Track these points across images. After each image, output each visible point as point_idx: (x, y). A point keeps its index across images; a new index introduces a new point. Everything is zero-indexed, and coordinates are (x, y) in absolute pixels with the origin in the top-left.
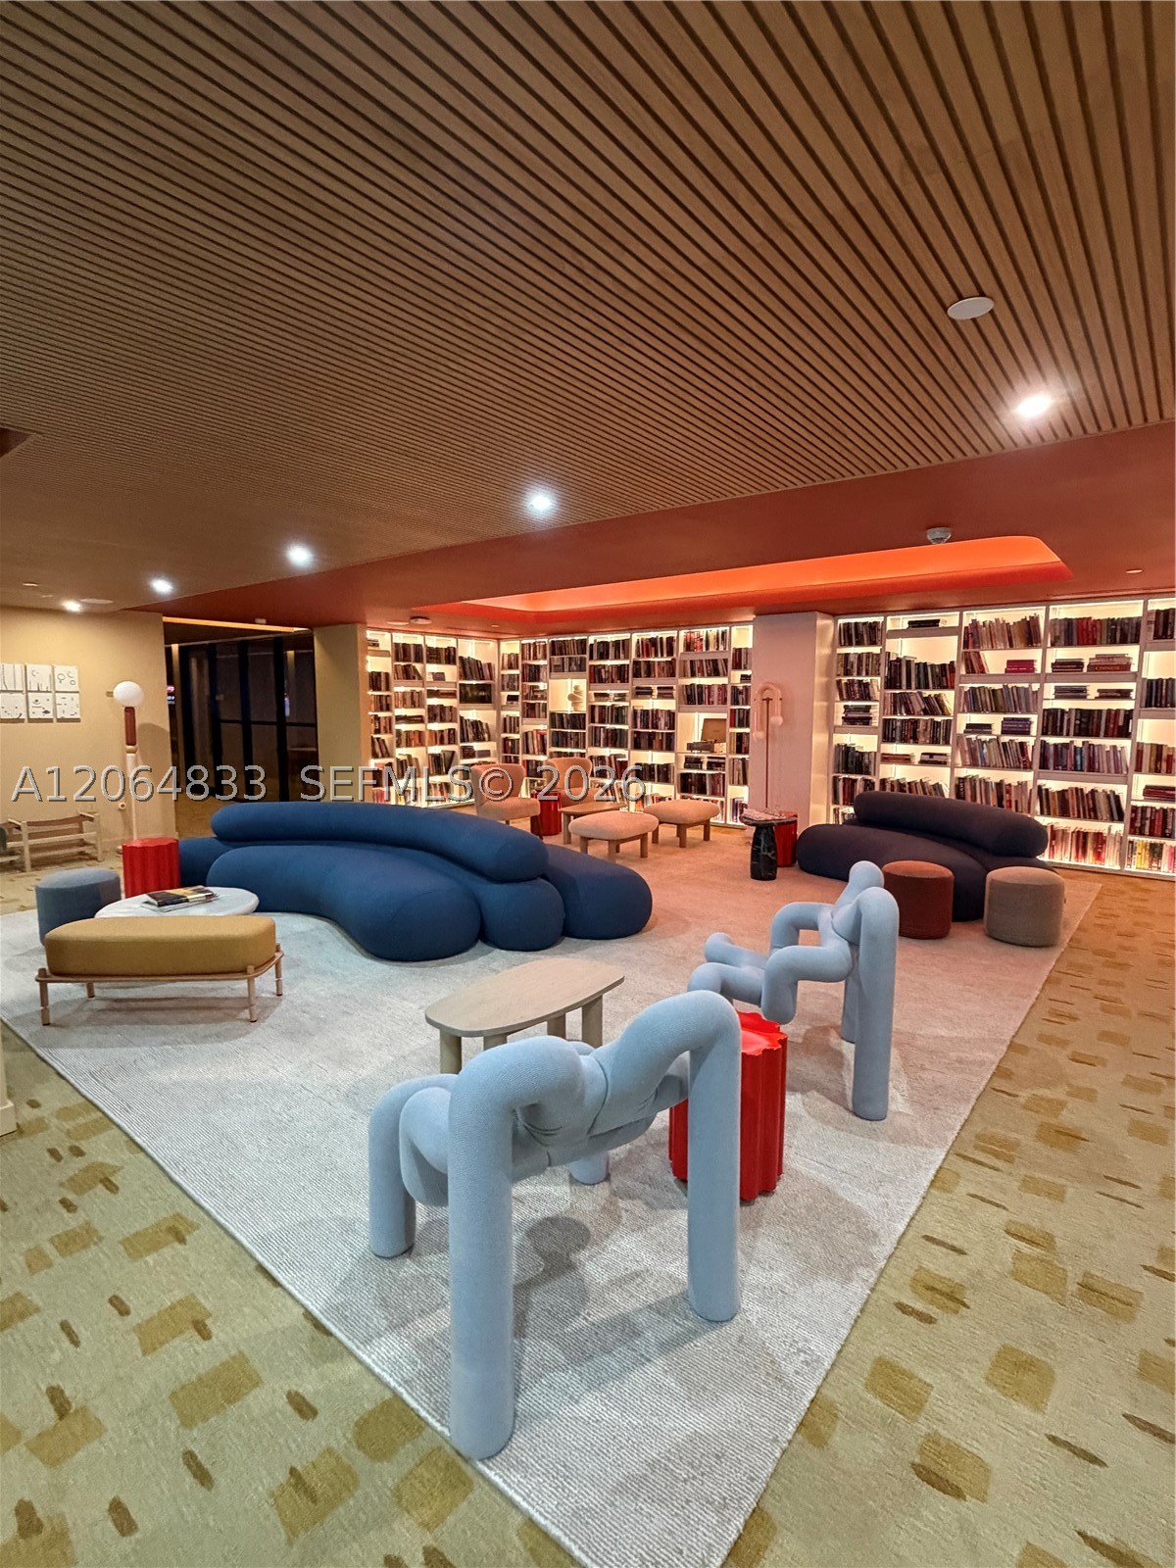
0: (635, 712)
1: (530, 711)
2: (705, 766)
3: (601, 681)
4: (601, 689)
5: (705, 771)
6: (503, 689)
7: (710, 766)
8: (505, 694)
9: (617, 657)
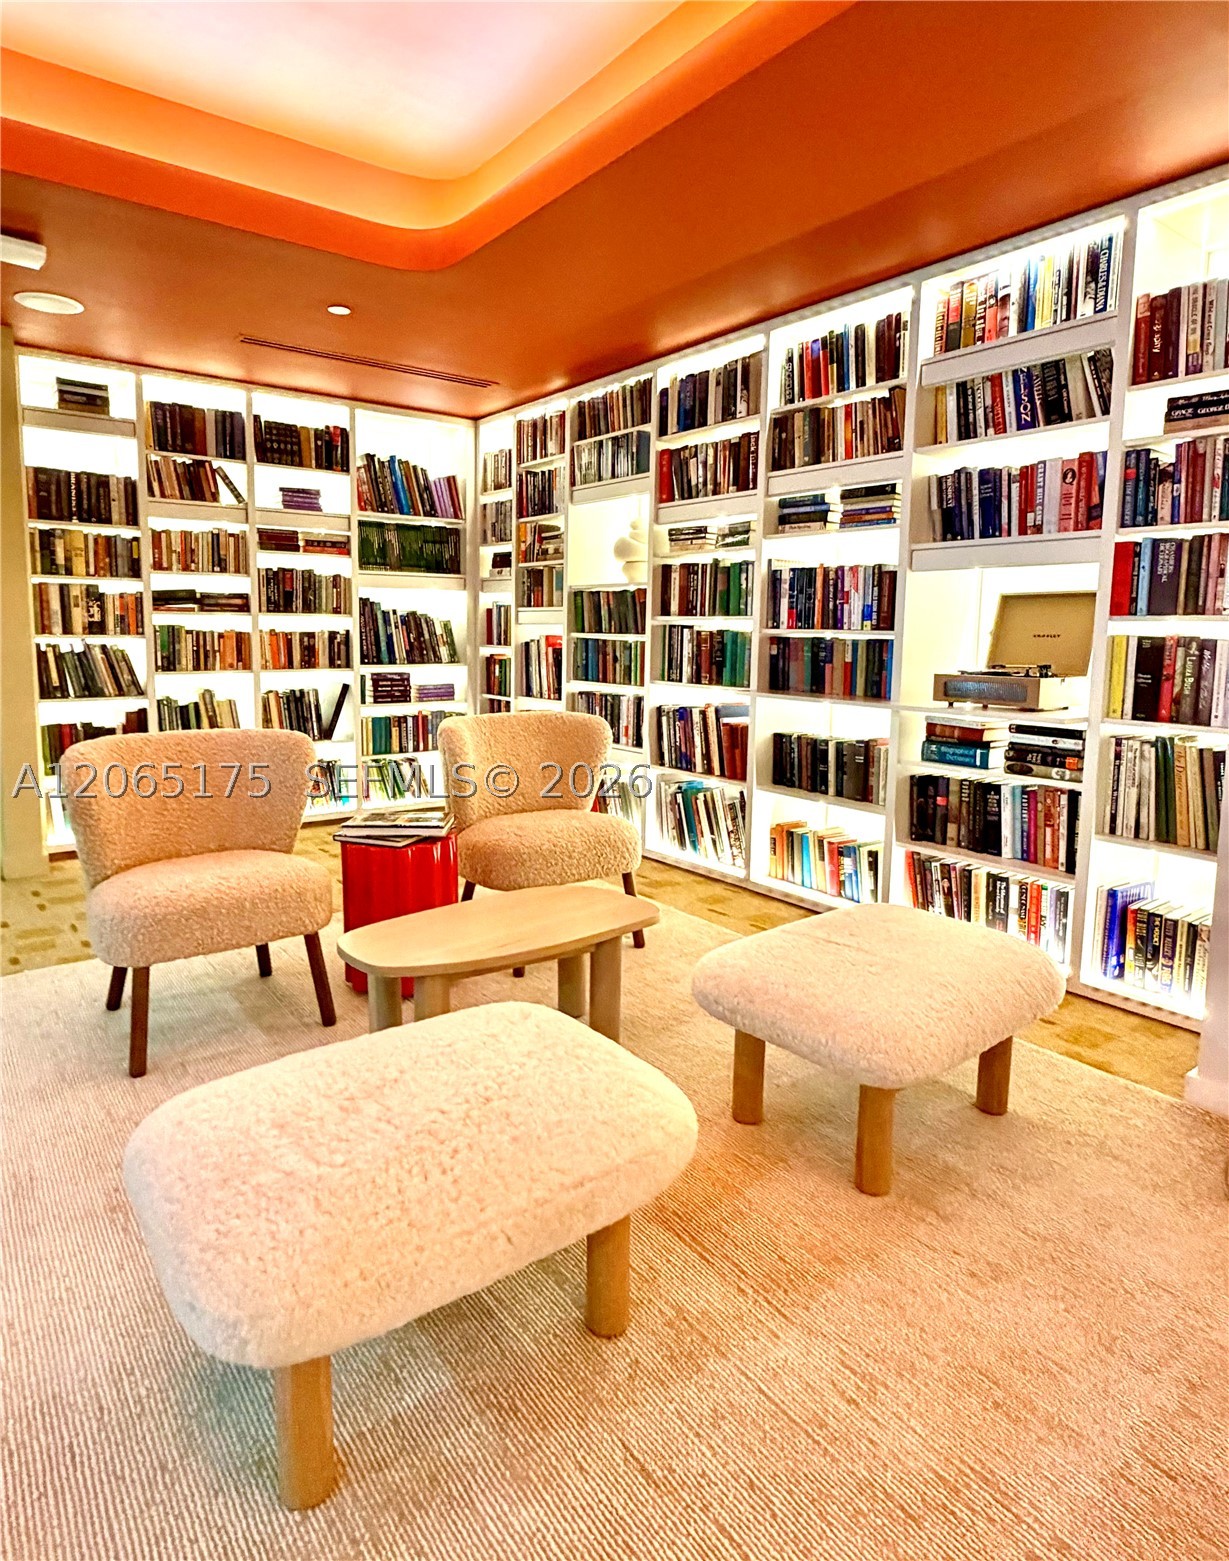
0: (774, 578)
1: (535, 589)
2: (997, 758)
3: (688, 493)
4: (685, 513)
5: (996, 771)
6: (485, 541)
7: (1019, 759)
8: (487, 553)
9: (728, 414)
